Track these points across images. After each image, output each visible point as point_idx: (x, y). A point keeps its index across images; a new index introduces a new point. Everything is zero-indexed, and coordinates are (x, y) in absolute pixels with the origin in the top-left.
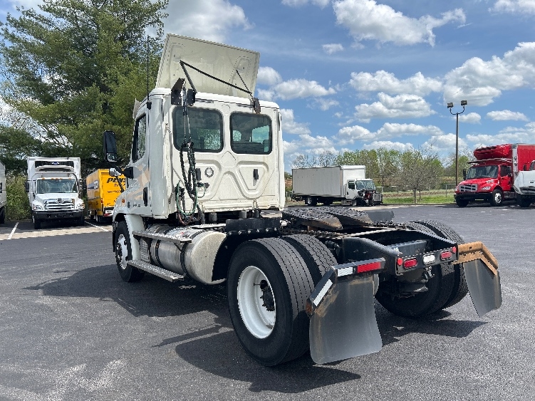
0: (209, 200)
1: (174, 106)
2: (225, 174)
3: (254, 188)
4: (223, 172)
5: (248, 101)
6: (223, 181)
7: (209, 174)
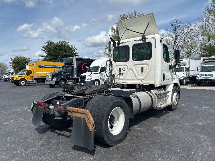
0: (124, 79)
1: (114, 47)
2: (130, 69)
3: (142, 75)
4: (129, 69)
5: (141, 38)
6: (129, 72)
7: (124, 70)
